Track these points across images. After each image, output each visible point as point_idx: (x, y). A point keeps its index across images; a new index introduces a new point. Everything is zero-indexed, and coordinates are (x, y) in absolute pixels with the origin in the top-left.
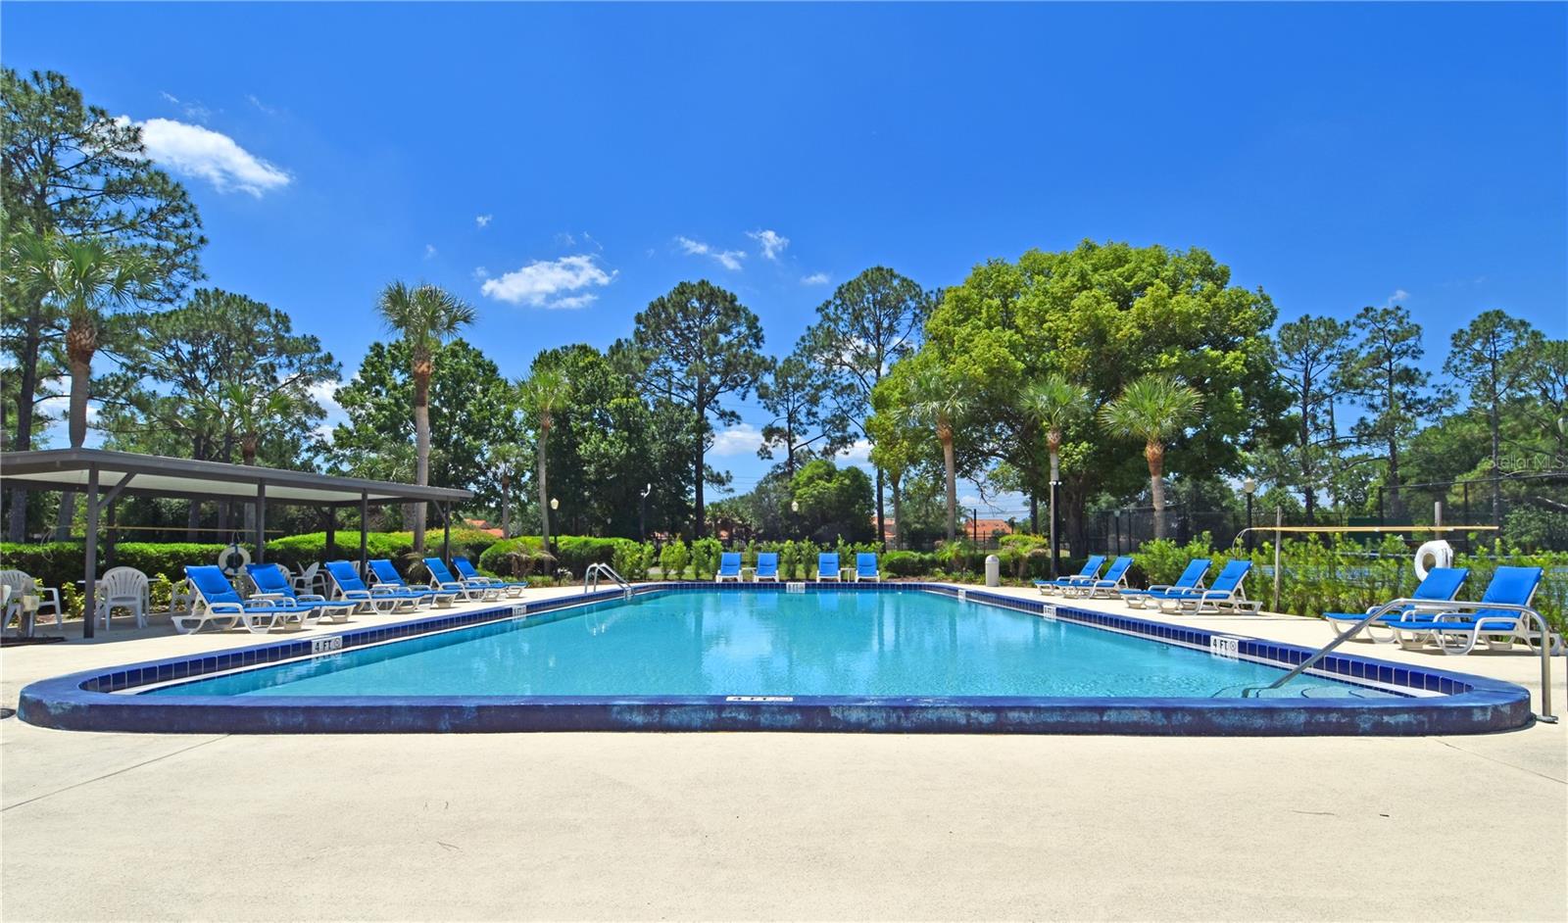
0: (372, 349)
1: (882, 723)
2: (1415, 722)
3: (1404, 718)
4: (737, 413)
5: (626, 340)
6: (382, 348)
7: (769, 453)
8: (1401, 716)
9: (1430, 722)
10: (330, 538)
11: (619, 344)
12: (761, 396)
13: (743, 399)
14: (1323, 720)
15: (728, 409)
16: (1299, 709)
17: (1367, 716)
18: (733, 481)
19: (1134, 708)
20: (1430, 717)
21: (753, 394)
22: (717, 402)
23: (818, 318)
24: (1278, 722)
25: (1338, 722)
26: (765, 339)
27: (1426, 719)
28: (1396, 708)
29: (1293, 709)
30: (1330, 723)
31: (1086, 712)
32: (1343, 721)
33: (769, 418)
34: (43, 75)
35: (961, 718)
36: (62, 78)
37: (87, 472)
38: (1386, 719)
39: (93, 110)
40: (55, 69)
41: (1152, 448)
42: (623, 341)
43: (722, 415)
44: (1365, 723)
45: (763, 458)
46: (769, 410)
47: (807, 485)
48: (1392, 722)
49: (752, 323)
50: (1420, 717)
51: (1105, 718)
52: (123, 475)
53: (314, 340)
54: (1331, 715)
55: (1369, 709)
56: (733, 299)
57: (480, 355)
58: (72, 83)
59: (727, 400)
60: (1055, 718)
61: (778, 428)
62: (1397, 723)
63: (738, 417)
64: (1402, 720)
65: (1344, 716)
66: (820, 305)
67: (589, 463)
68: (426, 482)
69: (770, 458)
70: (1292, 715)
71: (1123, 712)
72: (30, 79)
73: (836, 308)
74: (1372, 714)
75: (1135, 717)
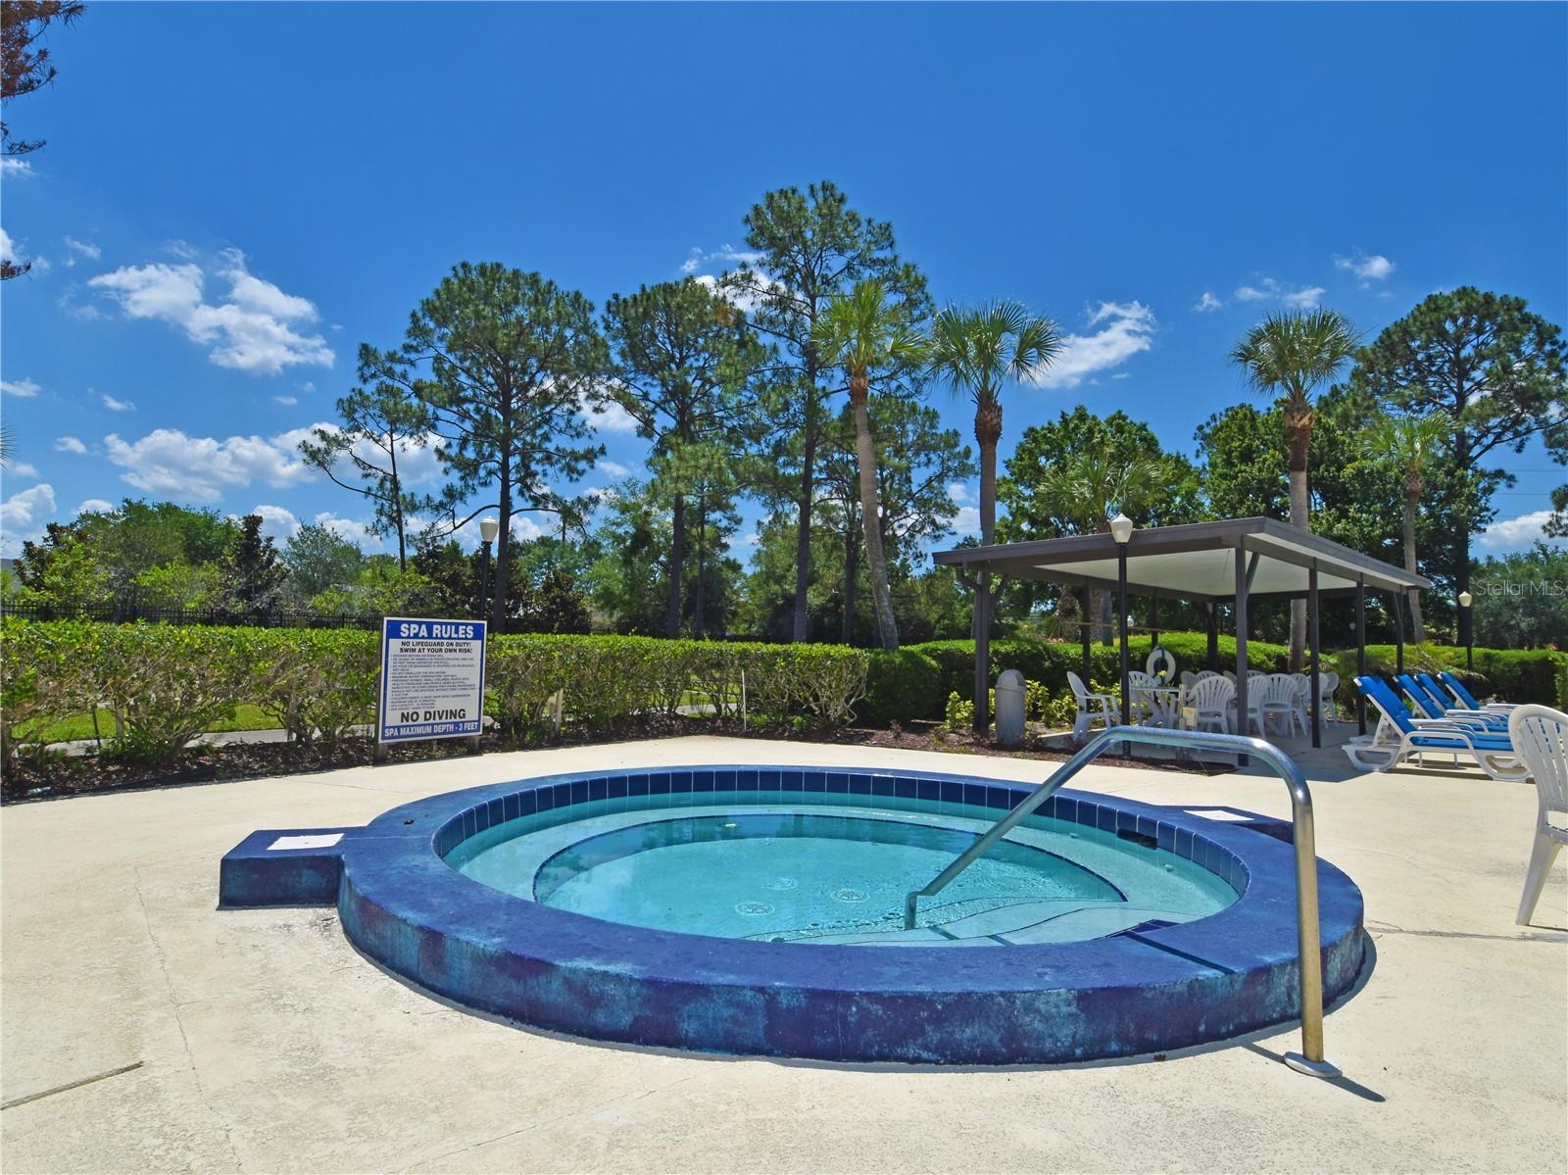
0: (1026, 435)
4: (1511, 472)
13: (1519, 451)
15: (1494, 467)
34: (818, 186)
43: (1483, 476)
63: (1510, 477)
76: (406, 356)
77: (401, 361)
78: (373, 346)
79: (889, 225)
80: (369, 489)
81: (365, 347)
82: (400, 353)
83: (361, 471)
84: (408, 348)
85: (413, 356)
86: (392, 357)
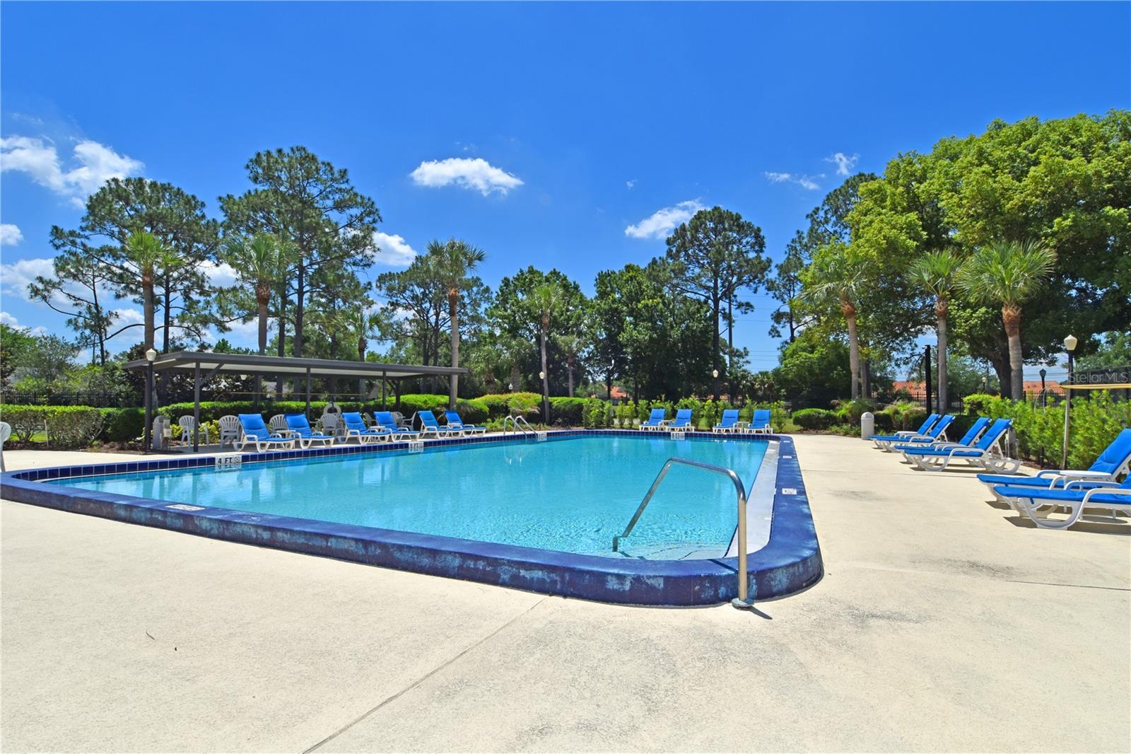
0: (503, 282)
1: (215, 532)
2: (548, 580)
3: (538, 574)
4: (752, 304)
5: (660, 258)
6: (509, 281)
7: (778, 332)
8: (536, 572)
9: (563, 581)
10: (398, 399)
11: (654, 261)
12: (769, 289)
13: (755, 292)
14: (472, 566)
15: (744, 300)
16: (455, 553)
17: (507, 567)
18: (749, 354)
19: (345, 538)
20: (563, 578)
21: (762, 289)
22: (735, 296)
23: (808, 223)
24: (439, 564)
25: (484, 570)
26: (766, 245)
27: (558, 578)
28: (532, 563)
29: (450, 553)
30: (477, 569)
31: (318, 538)
32: (487, 569)
33: (777, 305)
34: (295, 149)
35: (252, 532)
36: (304, 149)
37: (194, 364)
38: (523, 572)
39: (323, 163)
40: (300, 145)
41: (1006, 310)
42: (657, 258)
43: (740, 305)
44: (505, 574)
45: (773, 337)
46: (777, 299)
47: (792, 356)
48: (528, 576)
49: (757, 235)
50: (553, 575)
51: (329, 544)
52: (217, 365)
53: (478, 279)
54: (479, 562)
55: (508, 561)
56: (738, 217)
57: (565, 279)
58: (310, 151)
59: (742, 293)
60: (301, 540)
61: (784, 313)
62: (532, 579)
63: (751, 306)
64: (537, 576)
65: (489, 565)
66: (810, 212)
67: (626, 346)
68: (457, 364)
69: (779, 336)
70: (450, 558)
71: (340, 540)
72: (290, 152)
73: (826, 213)
74: (509, 566)
75: (345, 545)
76: (82, 233)
77: (79, 236)
78: (60, 227)
79: (346, 170)
80: (80, 313)
81: (55, 228)
82: (78, 231)
83: (73, 302)
84: (82, 229)
85: (87, 233)
86: (72, 233)
